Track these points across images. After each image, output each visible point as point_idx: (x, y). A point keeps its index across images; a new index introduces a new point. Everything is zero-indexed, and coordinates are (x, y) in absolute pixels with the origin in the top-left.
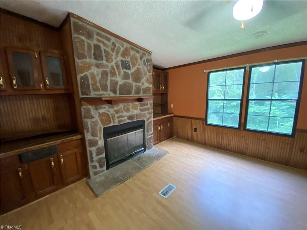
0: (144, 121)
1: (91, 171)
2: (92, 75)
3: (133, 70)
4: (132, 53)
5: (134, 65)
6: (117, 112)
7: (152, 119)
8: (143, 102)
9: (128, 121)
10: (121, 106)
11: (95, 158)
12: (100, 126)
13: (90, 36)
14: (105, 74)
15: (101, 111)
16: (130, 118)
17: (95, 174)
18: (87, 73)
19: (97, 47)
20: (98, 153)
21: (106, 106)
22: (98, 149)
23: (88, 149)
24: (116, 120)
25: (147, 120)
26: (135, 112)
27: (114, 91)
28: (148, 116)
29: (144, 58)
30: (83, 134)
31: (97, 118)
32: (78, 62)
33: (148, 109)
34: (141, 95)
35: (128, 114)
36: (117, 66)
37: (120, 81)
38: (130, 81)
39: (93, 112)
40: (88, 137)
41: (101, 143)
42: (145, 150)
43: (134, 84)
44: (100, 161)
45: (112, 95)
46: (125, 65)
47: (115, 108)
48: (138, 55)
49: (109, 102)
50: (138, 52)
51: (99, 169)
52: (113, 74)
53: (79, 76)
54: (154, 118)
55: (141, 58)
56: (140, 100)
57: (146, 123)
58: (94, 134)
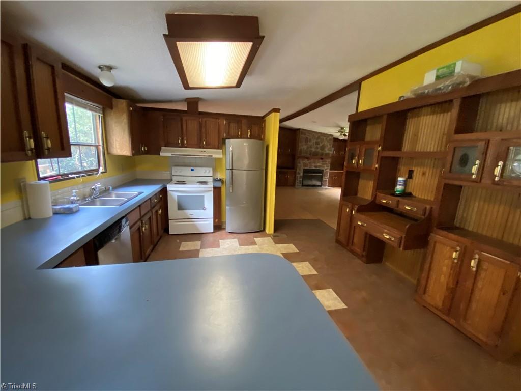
0: (323, 170)
1: (296, 184)
2: (304, 149)
3: (321, 145)
4: (322, 137)
5: (321, 143)
6: (310, 163)
7: (328, 170)
8: (323, 160)
9: (314, 168)
10: (312, 161)
11: (299, 179)
12: (303, 168)
13: (305, 135)
14: (308, 148)
15: (304, 162)
16: (316, 167)
17: (298, 185)
18: (302, 148)
19: (307, 138)
20: (300, 178)
21: (306, 160)
22: (300, 176)
23: (297, 175)
24: (309, 166)
25: (326, 170)
26: (318, 164)
27: (310, 154)
28: (326, 168)
29: (328, 139)
30: (296, 170)
31: (302, 164)
32: (300, 144)
33: (327, 164)
34: (323, 157)
35: (316, 165)
36: (314, 144)
37: (313, 150)
38: (319, 150)
39: (301, 162)
40: (298, 170)
41: (302, 174)
42: (321, 186)
43: (320, 151)
44: (300, 181)
45: (309, 156)
46: (317, 143)
47: (309, 161)
48: (325, 138)
49: (307, 158)
50: (325, 137)
51: (299, 184)
52: (311, 147)
53: (299, 148)
54: (330, 170)
55: (326, 139)
56: (322, 159)
57: (324, 171)
58: (300, 170)
